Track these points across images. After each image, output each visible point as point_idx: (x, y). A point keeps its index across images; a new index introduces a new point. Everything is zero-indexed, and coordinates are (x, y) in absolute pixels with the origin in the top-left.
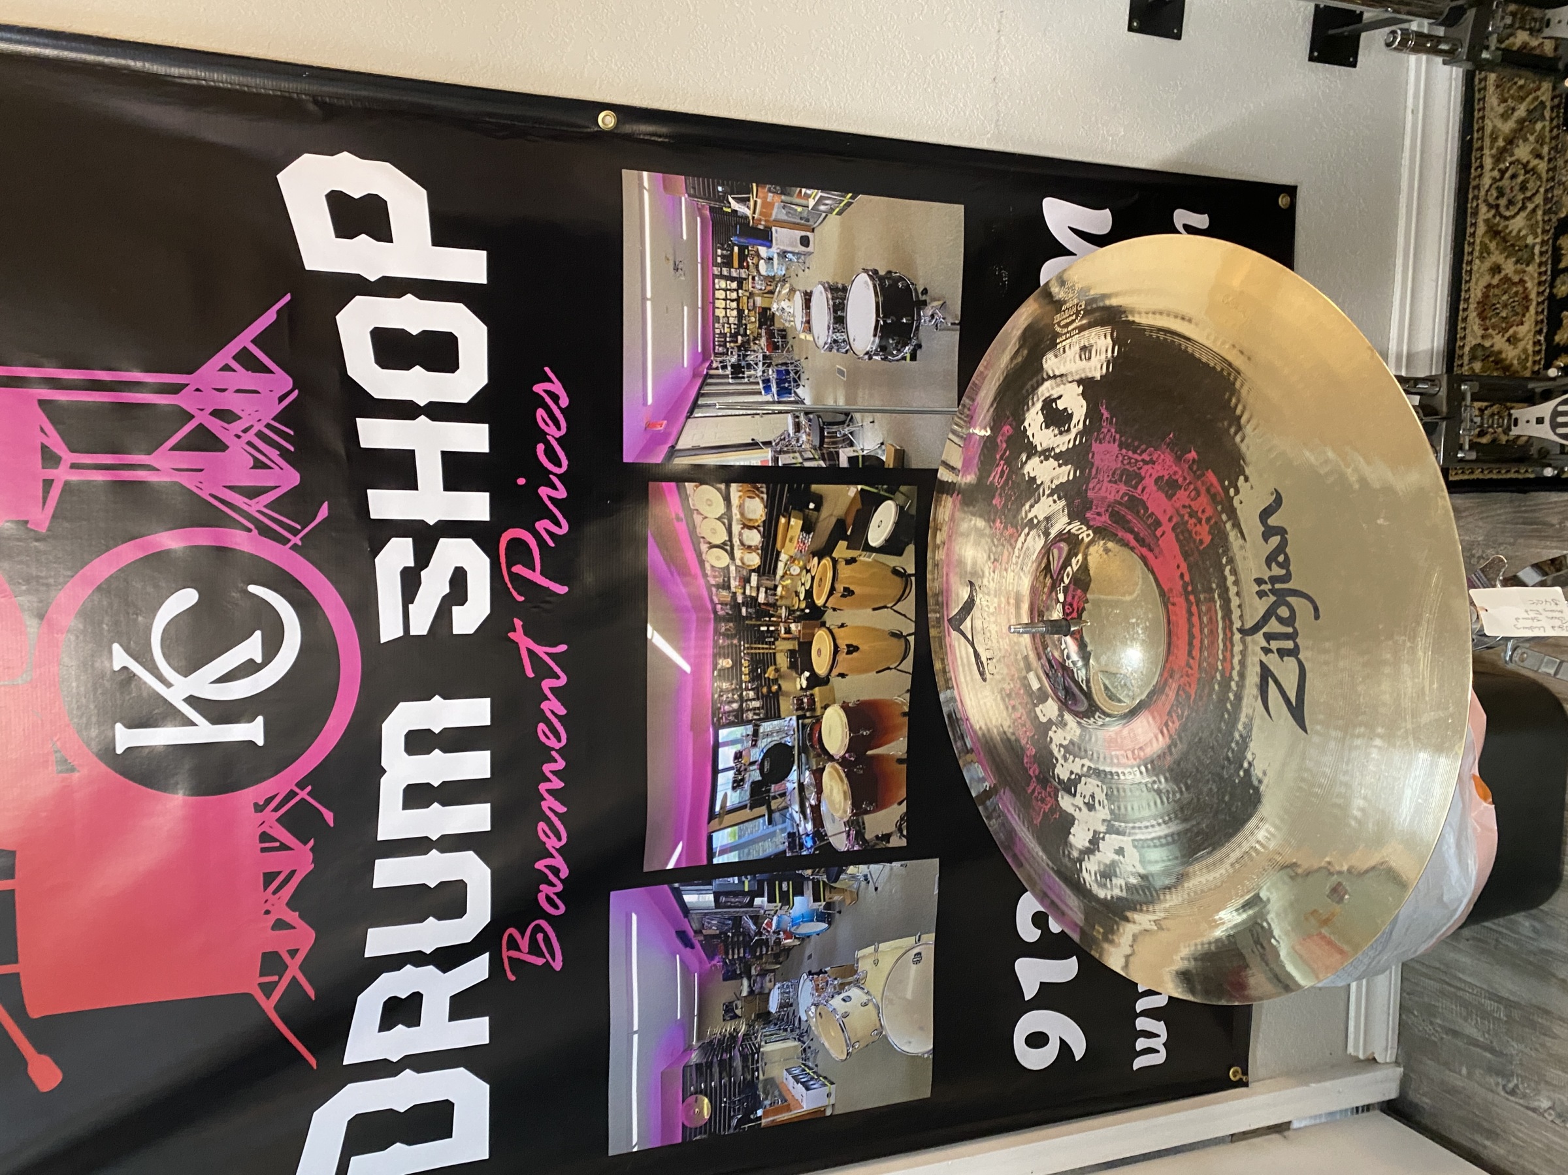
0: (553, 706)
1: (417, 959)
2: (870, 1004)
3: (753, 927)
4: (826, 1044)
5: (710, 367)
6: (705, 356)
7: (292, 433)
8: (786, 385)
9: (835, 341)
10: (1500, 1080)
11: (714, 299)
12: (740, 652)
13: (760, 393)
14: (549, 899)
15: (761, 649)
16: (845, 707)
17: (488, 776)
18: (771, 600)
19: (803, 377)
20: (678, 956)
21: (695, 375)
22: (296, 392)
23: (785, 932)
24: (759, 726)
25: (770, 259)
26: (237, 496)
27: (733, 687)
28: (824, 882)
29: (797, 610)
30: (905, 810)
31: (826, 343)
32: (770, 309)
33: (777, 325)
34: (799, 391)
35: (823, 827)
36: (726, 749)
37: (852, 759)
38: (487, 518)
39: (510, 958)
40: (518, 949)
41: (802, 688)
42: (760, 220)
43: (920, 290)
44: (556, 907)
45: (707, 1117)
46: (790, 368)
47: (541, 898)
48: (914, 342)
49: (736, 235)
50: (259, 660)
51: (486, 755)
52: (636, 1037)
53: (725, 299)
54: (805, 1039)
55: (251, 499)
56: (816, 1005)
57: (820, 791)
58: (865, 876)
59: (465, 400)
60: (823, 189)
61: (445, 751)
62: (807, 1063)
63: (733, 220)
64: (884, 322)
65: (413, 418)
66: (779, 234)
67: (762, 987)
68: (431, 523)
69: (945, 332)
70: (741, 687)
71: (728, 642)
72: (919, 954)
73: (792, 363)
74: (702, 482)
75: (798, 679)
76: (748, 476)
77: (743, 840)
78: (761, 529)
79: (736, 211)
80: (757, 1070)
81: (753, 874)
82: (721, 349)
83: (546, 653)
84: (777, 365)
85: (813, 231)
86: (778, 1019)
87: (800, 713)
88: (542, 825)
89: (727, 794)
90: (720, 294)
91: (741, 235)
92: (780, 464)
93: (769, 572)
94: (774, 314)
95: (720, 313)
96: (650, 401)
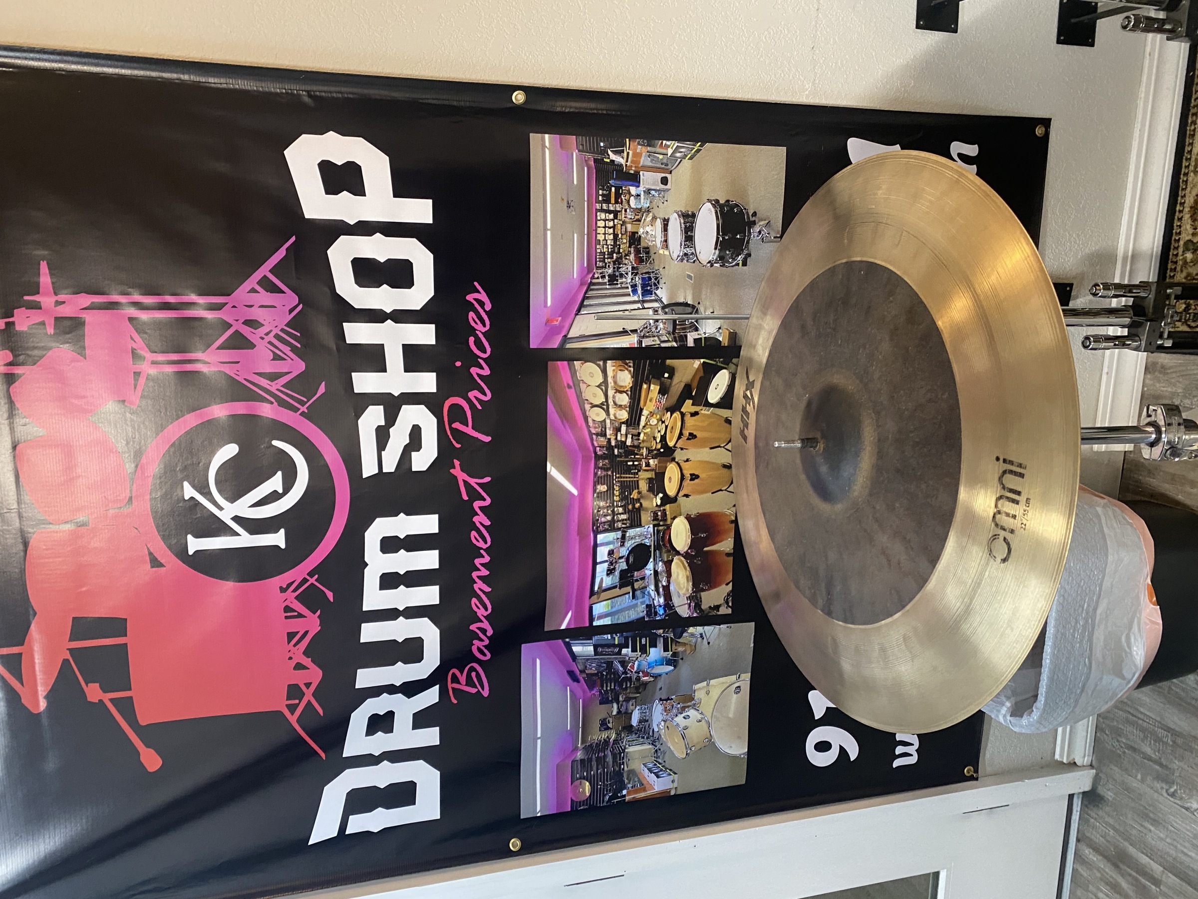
0: (481, 519)
1: (391, 689)
2: (703, 721)
3: (621, 669)
4: (671, 747)
5: (593, 278)
6: (589, 269)
7: (299, 335)
8: (649, 288)
9: (686, 254)
10: (1164, 785)
11: (597, 227)
12: (613, 480)
13: (629, 295)
14: (479, 649)
15: (628, 478)
16: (688, 518)
17: (437, 566)
18: (636, 443)
19: (662, 282)
20: (568, 688)
21: (582, 284)
22: (301, 305)
23: (643, 672)
24: (626, 532)
25: (638, 195)
26: (262, 379)
27: (608, 505)
28: (671, 638)
29: (655, 450)
30: (731, 589)
31: (678, 256)
32: (637, 233)
33: (643, 244)
34: (658, 292)
35: (672, 601)
36: (602, 548)
37: (693, 553)
38: (435, 391)
39: (452, 688)
40: (459, 683)
41: (657, 505)
42: (632, 166)
43: (750, 214)
44: (485, 655)
45: (588, 794)
46: (651, 276)
47: (474, 649)
48: (745, 252)
49: (613, 179)
50: (280, 491)
51: (435, 554)
52: (539, 741)
53: (605, 227)
54: (657, 743)
55: (272, 382)
56: (665, 721)
57: (669, 575)
58: (701, 635)
59: (419, 308)
60: (679, 140)
61: (408, 551)
62: (658, 760)
63: (611, 168)
64: (723, 238)
65: (383, 322)
66: (645, 177)
67: (627, 709)
68: (396, 395)
69: (769, 244)
70: (613, 504)
71: (604, 473)
72: (739, 687)
73: (653, 272)
74: (586, 362)
75: (655, 499)
76: (621, 355)
77: (614, 609)
78: (629, 393)
79: (614, 161)
80: (623, 763)
81: (621, 632)
82: (601, 264)
83: (476, 483)
84: (642, 274)
85: (671, 172)
86: (638, 730)
87: (656, 522)
88: (474, 600)
89: (603, 578)
90: (601, 224)
91: (617, 179)
92: (643, 346)
93: (634, 424)
94: (640, 236)
95: (601, 237)
96: (549, 304)
